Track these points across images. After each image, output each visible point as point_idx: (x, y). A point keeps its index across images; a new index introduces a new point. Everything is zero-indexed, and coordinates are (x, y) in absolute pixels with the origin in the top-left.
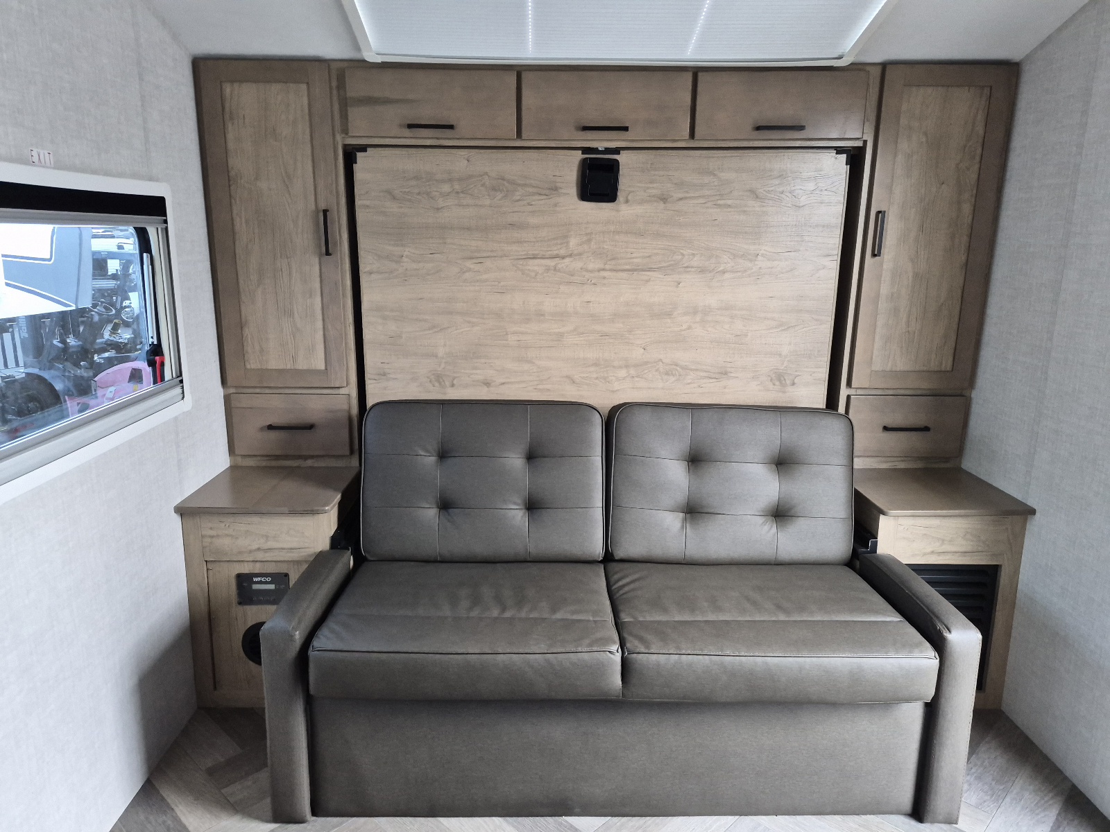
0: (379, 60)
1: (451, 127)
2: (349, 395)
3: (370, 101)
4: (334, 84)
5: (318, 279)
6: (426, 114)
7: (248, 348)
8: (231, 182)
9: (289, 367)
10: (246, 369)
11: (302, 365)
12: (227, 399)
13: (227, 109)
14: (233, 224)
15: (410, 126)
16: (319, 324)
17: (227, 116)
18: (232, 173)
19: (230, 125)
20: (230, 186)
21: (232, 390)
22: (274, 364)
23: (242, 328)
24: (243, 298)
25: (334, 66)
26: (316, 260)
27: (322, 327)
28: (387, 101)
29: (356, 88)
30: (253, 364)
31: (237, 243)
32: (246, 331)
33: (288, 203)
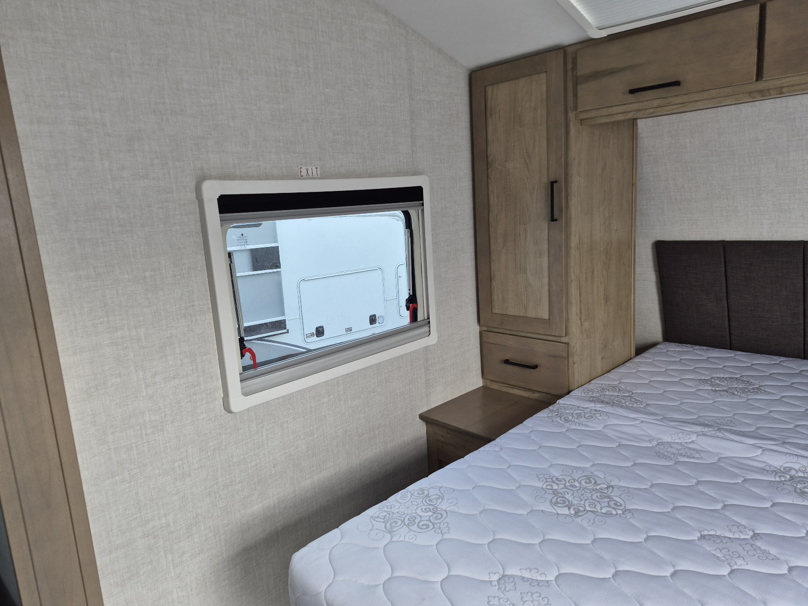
0: (604, 34)
1: (677, 83)
2: (568, 344)
3: (596, 75)
4: (569, 66)
5: (546, 242)
6: (651, 76)
7: (495, 297)
8: (489, 167)
9: (521, 314)
10: (492, 313)
11: (531, 314)
12: (481, 333)
13: (488, 107)
14: (488, 199)
15: (632, 92)
16: (546, 280)
17: (488, 114)
18: (490, 159)
19: (490, 121)
20: (487, 169)
21: (485, 329)
22: (511, 311)
23: (491, 281)
24: (493, 257)
25: (570, 50)
26: (545, 225)
27: (547, 282)
28: (611, 72)
29: (586, 66)
30: (496, 310)
31: (491, 215)
32: (494, 284)
33: (527, 178)
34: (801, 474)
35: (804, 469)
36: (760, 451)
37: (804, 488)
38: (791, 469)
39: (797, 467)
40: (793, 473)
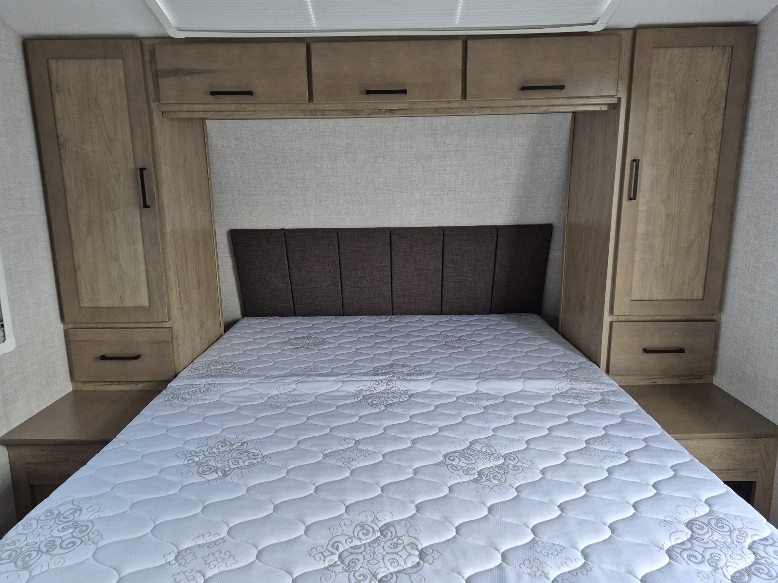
0: (182, 35)
1: (250, 93)
2: (171, 328)
3: (177, 72)
4: (147, 58)
5: (139, 229)
6: (228, 83)
7: (82, 290)
8: (61, 147)
9: (117, 305)
10: (80, 307)
11: (129, 303)
12: (66, 333)
13: (54, 83)
14: (64, 182)
15: (213, 93)
16: (142, 267)
17: (54, 90)
18: (61, 139)
19: (57, 96)
20: (59, 150)
21: (71, 326)
22: (105, 302)
23: (75, 272)
24: (75, 246)
25: (146, 43)
26: (136, 212)
27: (144, 269)
28: (191, 72)
29: (165, 61)
30: (85, 303)
31: (68, 199)
32: (79, 274)
33: (110, 163)
34: (368, 393)
35: (369, 389)
36: (340, 384)
37: (373, 401)
38: (362, 391)
39: (364, 388)
40: (363, 393)
